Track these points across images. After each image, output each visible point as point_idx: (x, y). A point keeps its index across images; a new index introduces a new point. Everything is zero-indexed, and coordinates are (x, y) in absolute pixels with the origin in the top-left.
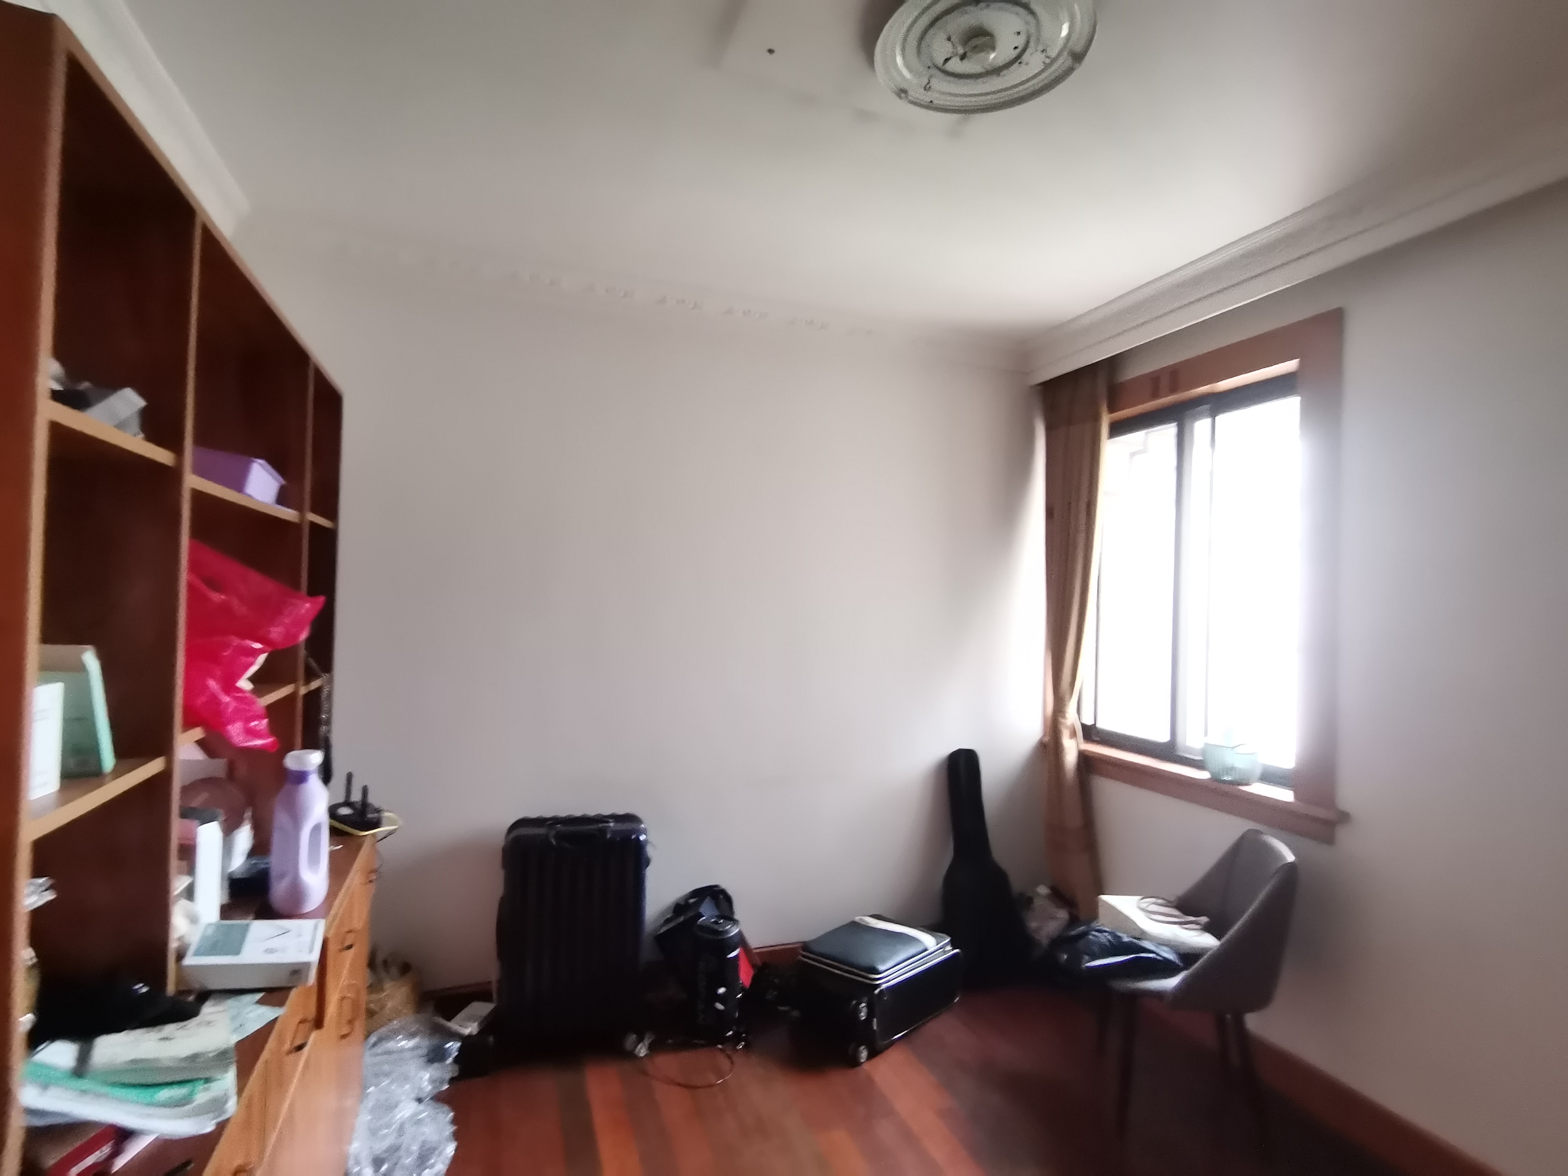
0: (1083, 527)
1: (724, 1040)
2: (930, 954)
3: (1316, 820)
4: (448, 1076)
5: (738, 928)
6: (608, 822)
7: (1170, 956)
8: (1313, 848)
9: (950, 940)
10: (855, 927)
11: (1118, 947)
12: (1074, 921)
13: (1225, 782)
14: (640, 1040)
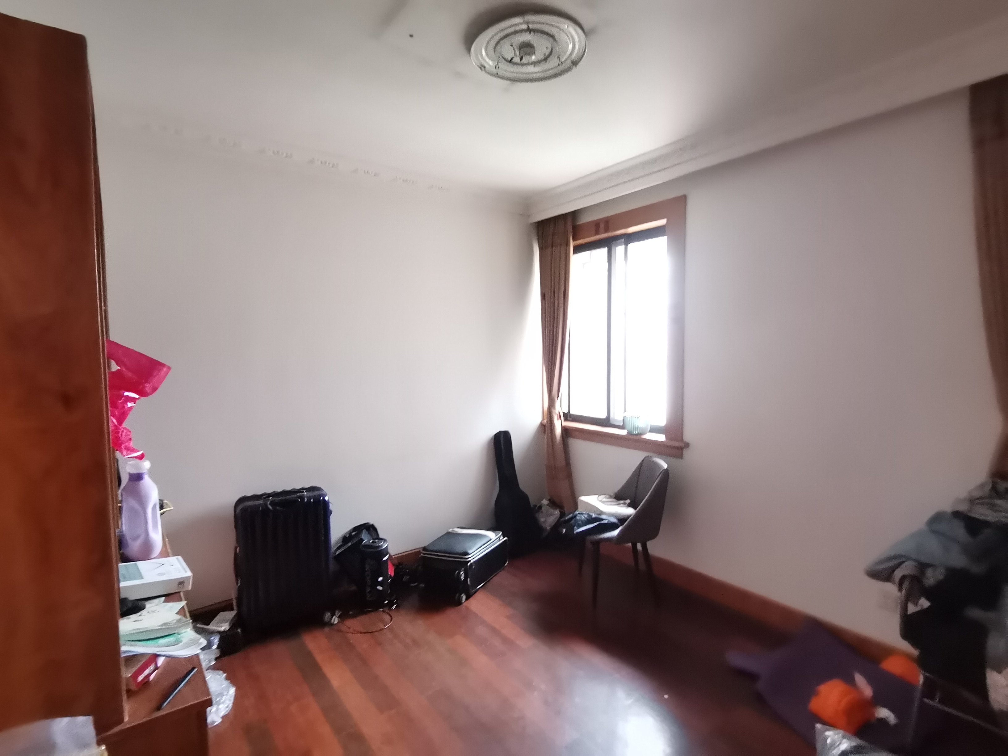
0: (562, 305)
1: (383, 606)
2: (493, 541)
3: (674, 447)
4: (214, 657)
5: (386, 543)
6: (303, 492)
7: (614, 520)
8: (674, 461)
9: (502, 534)
10: (449, 534)
11: (590, 520)
12: (562, 514)
13: (635, 435)
14: (333, 615)
